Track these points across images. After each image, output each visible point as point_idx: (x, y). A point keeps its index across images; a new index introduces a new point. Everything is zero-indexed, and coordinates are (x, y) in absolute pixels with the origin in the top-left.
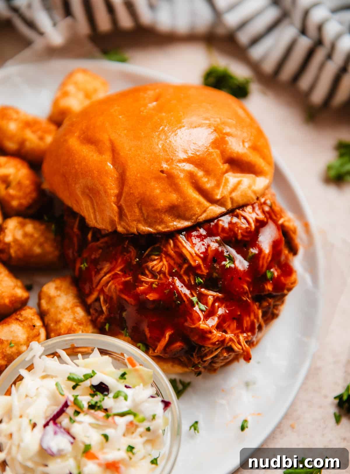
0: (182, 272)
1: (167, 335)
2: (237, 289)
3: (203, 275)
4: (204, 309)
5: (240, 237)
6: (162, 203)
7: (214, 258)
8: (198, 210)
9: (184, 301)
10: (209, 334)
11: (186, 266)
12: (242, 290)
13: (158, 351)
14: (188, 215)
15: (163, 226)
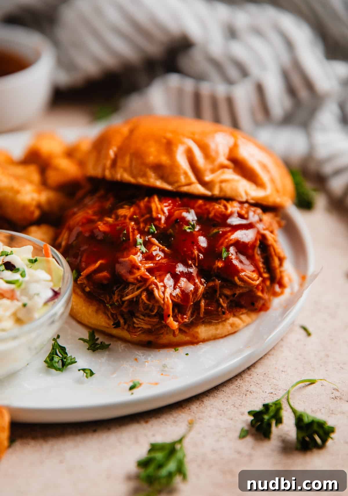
0: (142, 220)
1: (99, 263)
2: (185, 249)
3: (160, 227)
4: (144, 251)
5: (212, 215)
6: (152, 159)
7: (177, 219)
8: (183, 179)
9: (129, 239)
10: (136, 270)
11: (148, 216)
12: (189, 252)
13: (83, 273)
14: (171, 179)
15: (144, 179)
